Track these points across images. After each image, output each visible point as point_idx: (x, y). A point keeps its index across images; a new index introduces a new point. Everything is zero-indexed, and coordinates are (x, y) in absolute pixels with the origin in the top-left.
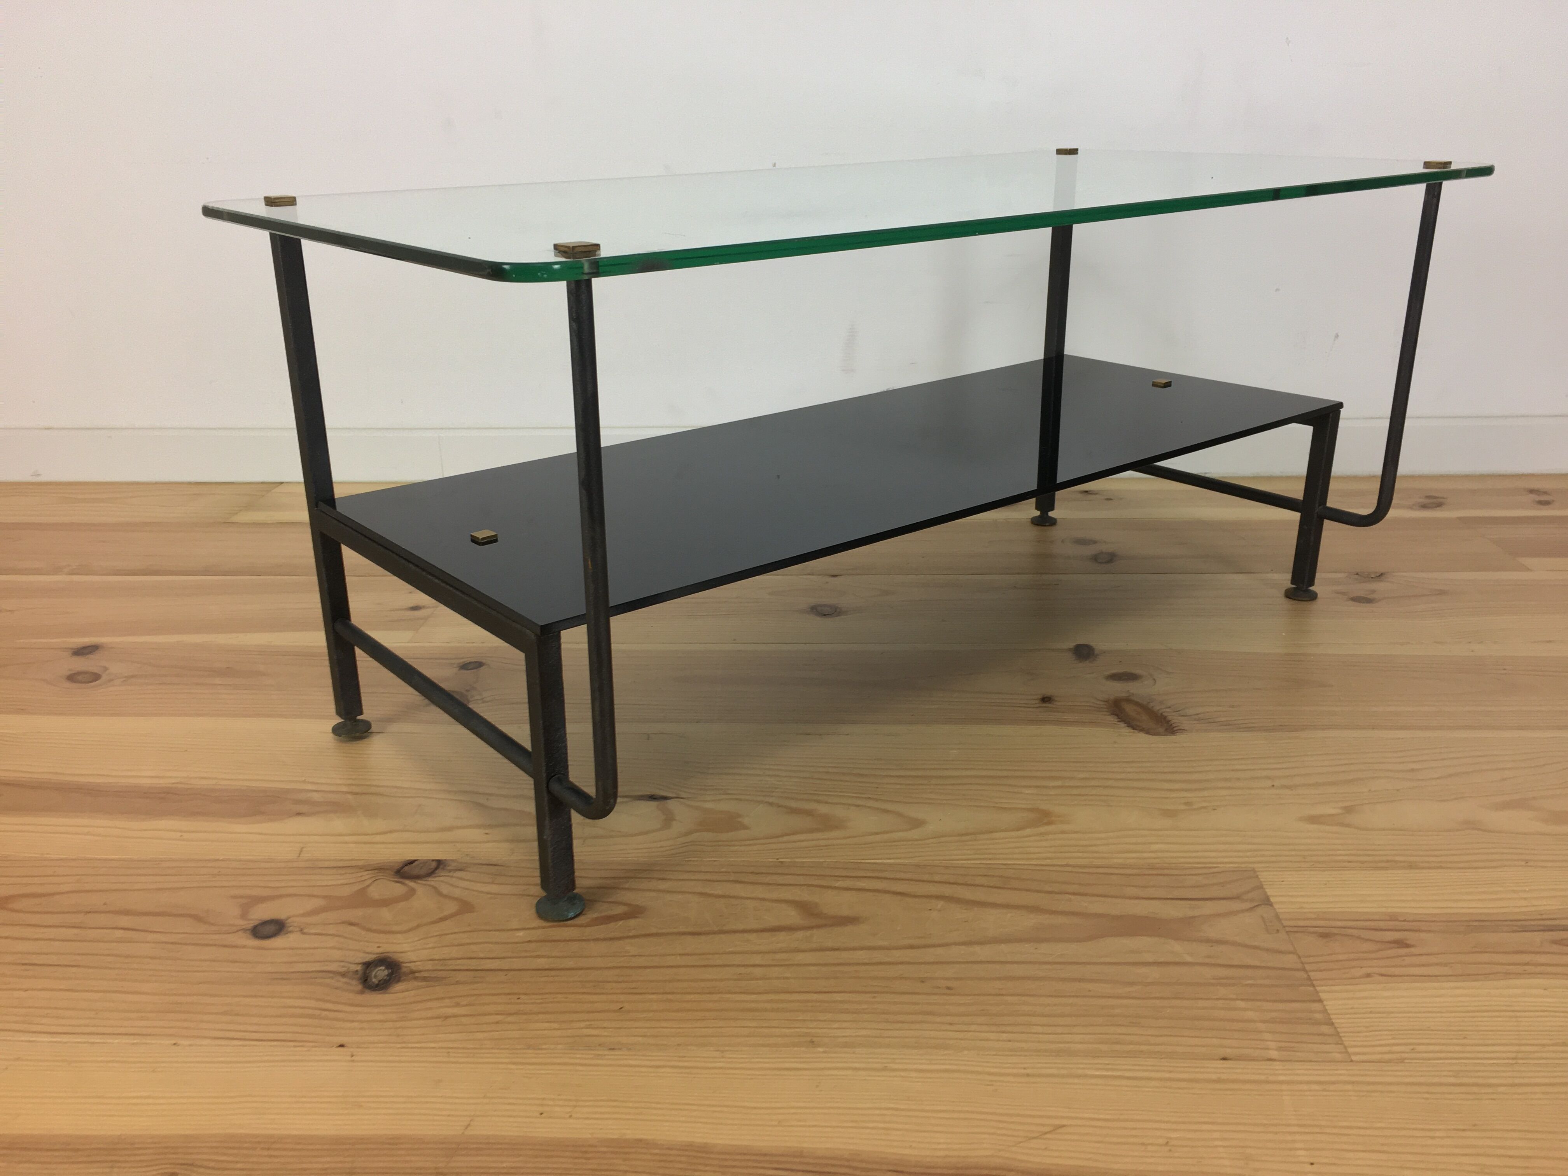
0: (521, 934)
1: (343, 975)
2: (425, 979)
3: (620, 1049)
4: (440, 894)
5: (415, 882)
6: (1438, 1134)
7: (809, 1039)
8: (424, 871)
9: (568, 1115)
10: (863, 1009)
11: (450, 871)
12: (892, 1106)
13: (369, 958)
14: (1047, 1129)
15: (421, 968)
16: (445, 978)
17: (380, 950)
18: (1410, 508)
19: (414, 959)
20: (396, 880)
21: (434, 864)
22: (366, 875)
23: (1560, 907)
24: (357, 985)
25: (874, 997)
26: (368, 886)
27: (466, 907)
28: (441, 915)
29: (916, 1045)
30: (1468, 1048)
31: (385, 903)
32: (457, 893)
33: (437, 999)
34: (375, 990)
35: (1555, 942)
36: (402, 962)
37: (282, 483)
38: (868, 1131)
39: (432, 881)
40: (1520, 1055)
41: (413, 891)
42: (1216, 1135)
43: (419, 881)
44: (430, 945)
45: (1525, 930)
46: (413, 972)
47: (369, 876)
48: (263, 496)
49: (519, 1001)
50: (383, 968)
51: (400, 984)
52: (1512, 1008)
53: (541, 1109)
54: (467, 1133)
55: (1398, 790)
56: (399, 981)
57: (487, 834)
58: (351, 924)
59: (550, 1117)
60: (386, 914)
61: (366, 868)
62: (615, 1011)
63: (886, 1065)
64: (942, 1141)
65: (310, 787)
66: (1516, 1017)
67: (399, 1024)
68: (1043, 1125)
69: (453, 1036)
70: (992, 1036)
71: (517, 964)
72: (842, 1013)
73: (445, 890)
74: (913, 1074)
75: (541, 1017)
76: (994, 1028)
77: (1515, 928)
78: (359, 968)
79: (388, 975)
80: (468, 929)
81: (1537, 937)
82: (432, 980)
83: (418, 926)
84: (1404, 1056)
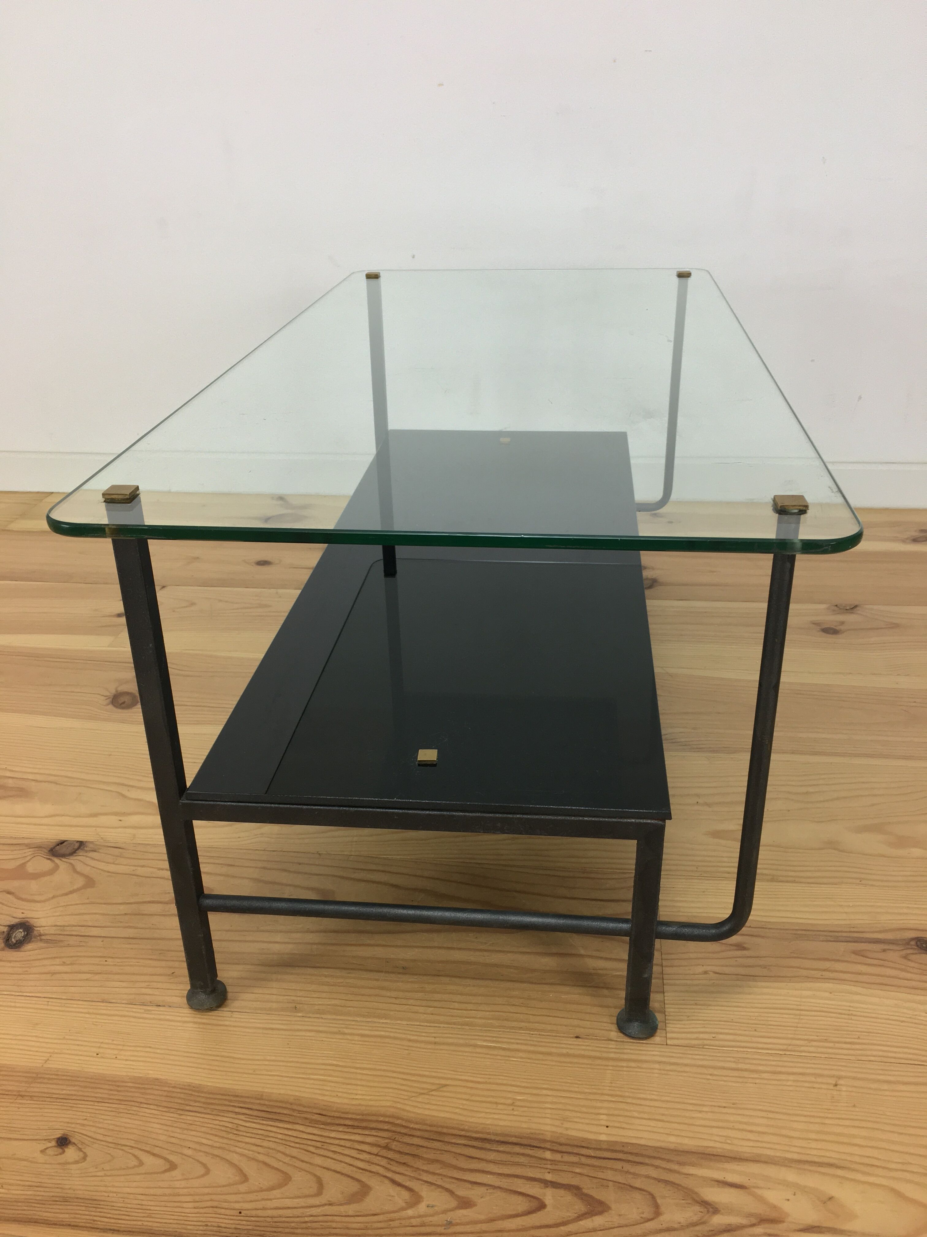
0: (122, 907)
2: (47, 941)
3: (164, 1006)
4: (75, 871)
5: (60, 860)
6: (705, 1109)
7: (294, 1005)
8: (68, 851)
9: (114, 1057)
10: (338, 983)
11: (87, 852)
12: (335, 1062)
13: (14, 921)
14: (434, 1087)
15: (47, 932)
16: (62, 941)
17: (23, 916)
18: (904, 541)
19: (44, 925)
20: (48, 857)
21: (77, 845)
22: (29, 852)
23: (871, 922)
25: (349, 973)
26: (28, 861)
27: (90, 882)
28: (71, 889)
29: (367, 1014)
30: (754, 1039)
31: (35, 876)
32: (86, 870)
33: (52, 958)
34: (12, 948)
35: (855, 953)
36: (35, 927)
37: (53, 493)
38: (312, 1082)
39: (72, 860)
40: (790, 1048)
41: (57, 867)
42: (549, 1099)
43: (64, 859)
44: (58, 914)
45: (837, 940)
46: (40, 935)
47: (30, 853)
48: (36, 505)
49: (106, 963)
50: (21, 930)
51: (30, 944)
52: (799, 1007)
53: (98, 1050)
54: (45, 1066)
55: (789, 811)
56: (29, 942)
57: (120, 820)
58: (9, 893)
59: (102, 1057)
60: (34, 886)
61: (29, 846)
62: (169, 975)
63: (340, 1029)
64: (360, 1092)
65: (8, 774)
66: (800, 1015)
67: (22, 977)
68: (433, 1084)
69: (55, 989)
70: (421, 1009)
71: (113, 932)
72: (323, 985)
73: (79, 867)
74: (356, 1038)
75: (117, 977)
76: (424, 1003)
77: (829, 938)
78: (6, 929)
79: (23, 937)
80: (87, 901)
81: (842, 946)
82: (52, 942)
83: (54, 897)
84: (706, 1042)
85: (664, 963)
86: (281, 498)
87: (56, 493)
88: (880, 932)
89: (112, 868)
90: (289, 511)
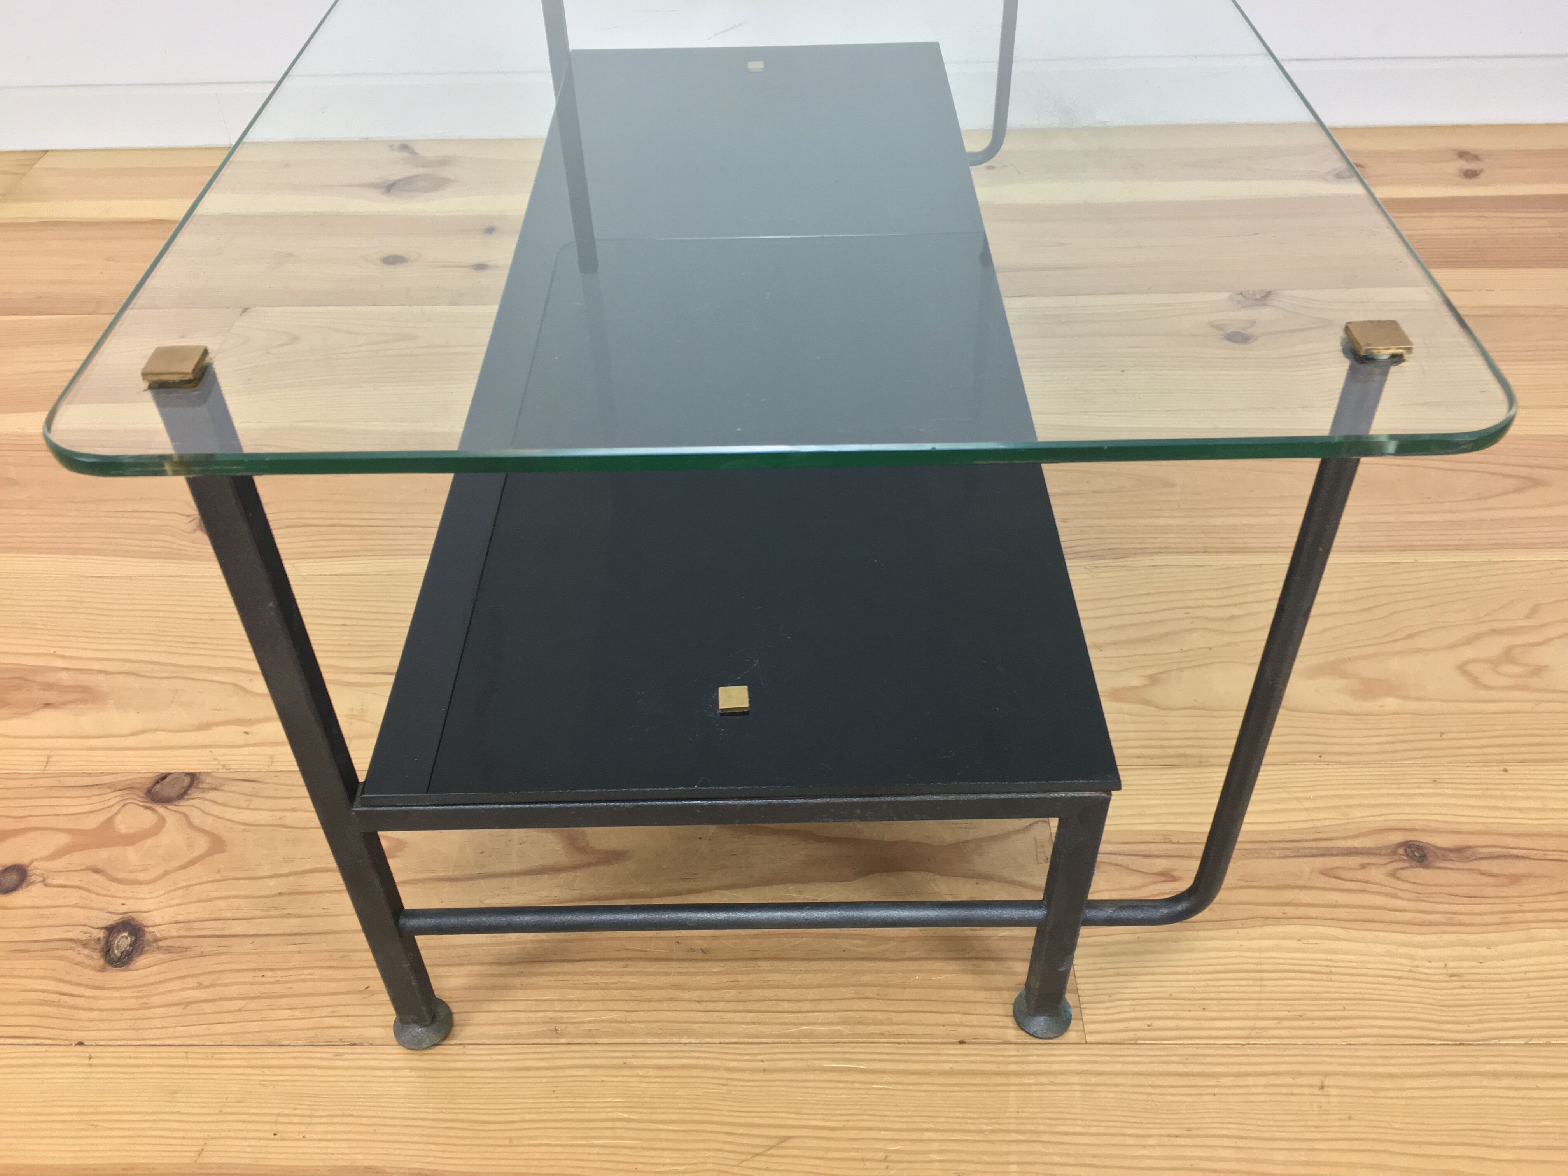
0: (272, 882)
1: (85, 944)
2: (169, 950)
3: (361, 1045)
4: (191, 825)
5: (166, 808)
6: (1151, 1141)
7: (552, 1026)
8: (173, 792)
9: (301, 1136)
10: (613, 983)
11: (204, 790)
12: (625, 1115)
13: (113, 919)
14: (772, 1142)
15: (165, 934)
16: (189, 947)
17: (124, 909)
19: (158, 921)
20: (148, 805)
21: (187, 780)
22: (114, 798)
23: (1342, 822)
24: (98, 960)
25: (627, 966)
26: (116, 814)
27: (217, 845)
28: (190, 857)
29: (660, 1031)
30: (1206, 1024)
31: (132, 839)
32: (209, 823)
33: (180, 978)
34: (116, 966)
35: (1325, 873)
36: (147, 926)
37: (47, 151)
38: (597, 1150)
39: (184, 806)
40: (1254, 1033)
41: (162, 821)
42: (935, 1146)
43: (170, 807)
44: (176, 902)
45: (1299, 854)
46: (156, 940)
47: (118, 799)
48: (24, 174)
49: (264, 979)
50: (126, 934)
51: (142, 957)
52: (1259, 967)
53: (274, 1128)
54: (200, 1161)
55: (1210, 649)
56: (142, 952)
57: (246, 733)
58: (96, 871)
59: (284, 1139)
60: (131, 854)
61: (113, 787)
62: (360, 992)
63: (625, 1061)
64: (668, 1161)
65: (60, 663)
66: (1262, 980)
67: (139, 1013)
68: (770, 1137)
69: (193, 1030)
70: (738, 1017)
71: (264, 926)
72: (591, 989)
73: (197, 818)
74: (651, 1072)
75: (284, 1002)
76: (740, 1006)
77: (1288, 853)
78: (101, 934)
79: (130, 945)
80: (218, 877)
81: (1306, 865)
82: (176, 950)
83: (166, 873)
84: (1140, 1034)
86: (405, 147)
87: (53, 151)
88: (1355, 837)
89: (247, 816)
90: (420, 171)
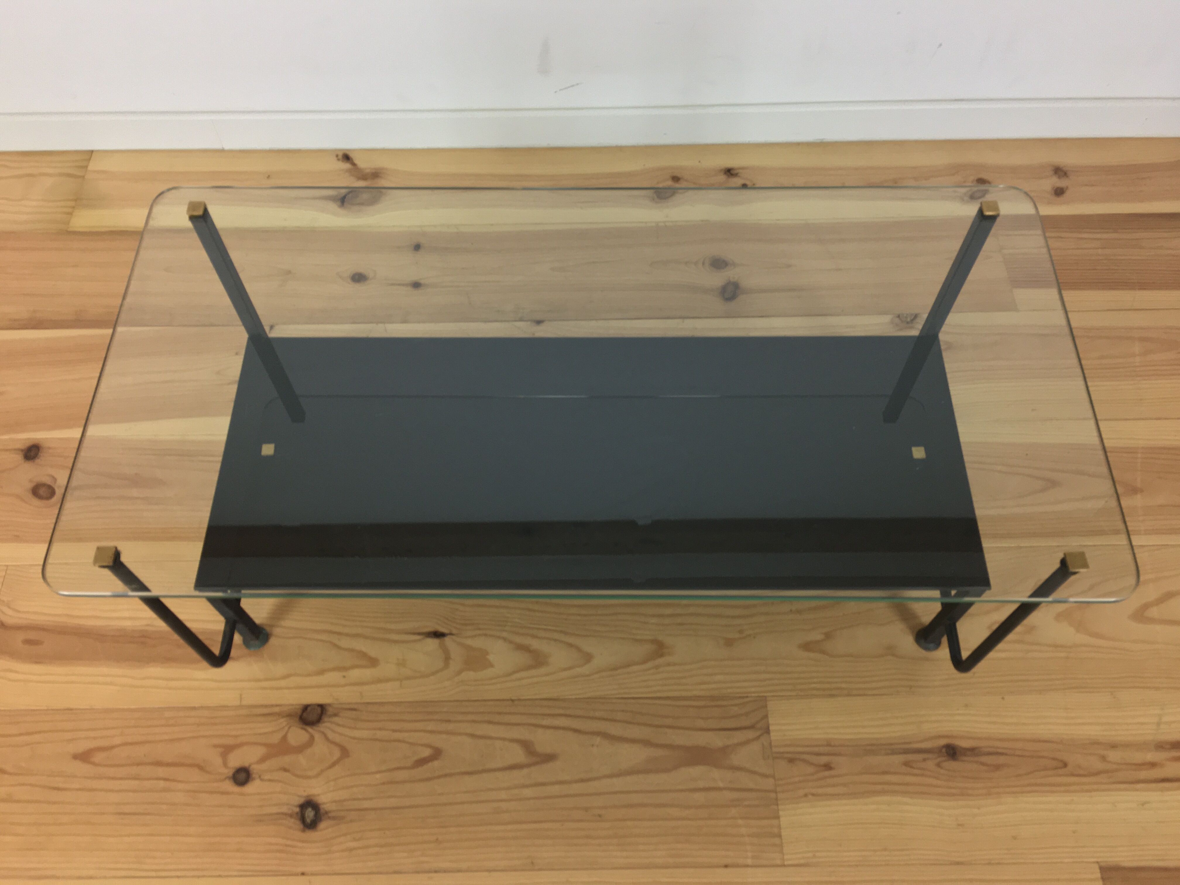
0: (378, 776)
1: (291, 816)
2: (334, 818)
4: (328, 740)
5: (312, 728)
8: (314, 718)
11: (329, 716)
13: (302, 801)
15: (330, 809)
16: (345, 817)
17: (305, 794)
19: (325, 801)
20: (301, 726)
21: (319, 709)
22: (283, 722)
24: (299, 825)
25: (563, 825)
26: (287, 733)
27: (344, 752)
28: (332, 761)
31: (300, 749)
32: (338, 739)
33: (344, 835)
34: (310, 829)
36: (319, 804)
39: (322, 727)
41: (312, 737)
43: (314, 728)
44: (331, 789)
46: (327, 813)
47: (285, 723)
48: (84, 178)
49: (385, 835)
50: (310, 809)
51: (322, 823)
56: (321, 820)
57: (344, 677)
58: (285, 770)
60: (302, 759)
61: (281, 715)
62: (434, 842)
66: (869, 829)
67: (328, 856)
69: (357, 864)
70: (619, 854)
71: (379, 803)
73: (331, 735)
75: (397, 848)
76: (619, 848)
77: (887, 751)
78: (297, 810)
79: (314, 816)
80: (349, 773)
81: (896, 759)
82: (338, 819)
83: (322, 771)
85: (778, 789)
86: (346, 157)
89: (357, 734)
90: (361, 184)
